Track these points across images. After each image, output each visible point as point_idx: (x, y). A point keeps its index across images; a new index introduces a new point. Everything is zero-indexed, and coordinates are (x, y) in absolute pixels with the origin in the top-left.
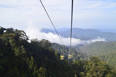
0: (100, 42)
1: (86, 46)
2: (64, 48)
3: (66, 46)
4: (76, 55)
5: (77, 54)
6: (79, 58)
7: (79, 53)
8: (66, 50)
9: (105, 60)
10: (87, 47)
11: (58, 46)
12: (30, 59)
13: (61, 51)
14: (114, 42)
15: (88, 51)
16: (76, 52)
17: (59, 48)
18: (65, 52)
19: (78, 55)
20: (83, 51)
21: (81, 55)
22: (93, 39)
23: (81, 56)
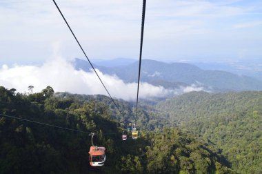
0: (198, 93)
1: (169, 102)
2: (122, 106)
3: (126, 102)
4: (148, 121)
5: (149, 119)
6: (153, 128)
7: (153, 118)
8: (126, 111)
9: (202, 131)
10: (171, 103)
11: (110, 103)
13: (115, 113)
14: (225, 94)
15: (172, 112)
16: (146, 114)
17: (113, 107)
18: (123, 116)
19: (150, 122)
20: (161, 111)
21: (156, 120)
22: (186, 85)
23: (157, 124)
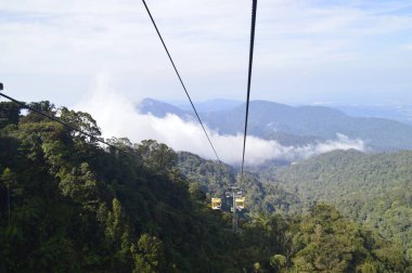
0: (346, 152)
1: (297, 167)
2: (219, 172)
3: (227, 165)
4: (263, 198)
5: (264, 193)
6: (271, 208)
7: (273, 192)
8: (225, 180)
9: (361, 215)
10: (301, 169)
11: (198, 165)
12: (110, 207)
13: (207, 182)
14: (394, 155)
15: (303, 184)
16: (260, 185)
17: (203, 172)
18: (221, 186)
19: (267, 198)
20: (286, 182)
21: (277, 196)
22: (323, 140)
23: (279, 202)
